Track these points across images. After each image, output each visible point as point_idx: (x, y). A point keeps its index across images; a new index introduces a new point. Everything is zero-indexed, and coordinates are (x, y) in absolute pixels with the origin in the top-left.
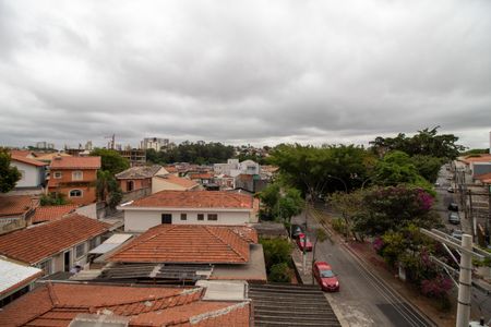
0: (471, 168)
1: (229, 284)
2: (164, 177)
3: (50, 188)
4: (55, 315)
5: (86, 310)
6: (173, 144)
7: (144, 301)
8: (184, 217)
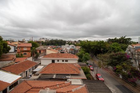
0: (134, 47)
1: (76, 80)
2: (49, 49)
3: (18, 52)
4: (33, 90)
5: (43, 88)
6: (48, 40)
7: (56, 85)
8: (58, 61)
